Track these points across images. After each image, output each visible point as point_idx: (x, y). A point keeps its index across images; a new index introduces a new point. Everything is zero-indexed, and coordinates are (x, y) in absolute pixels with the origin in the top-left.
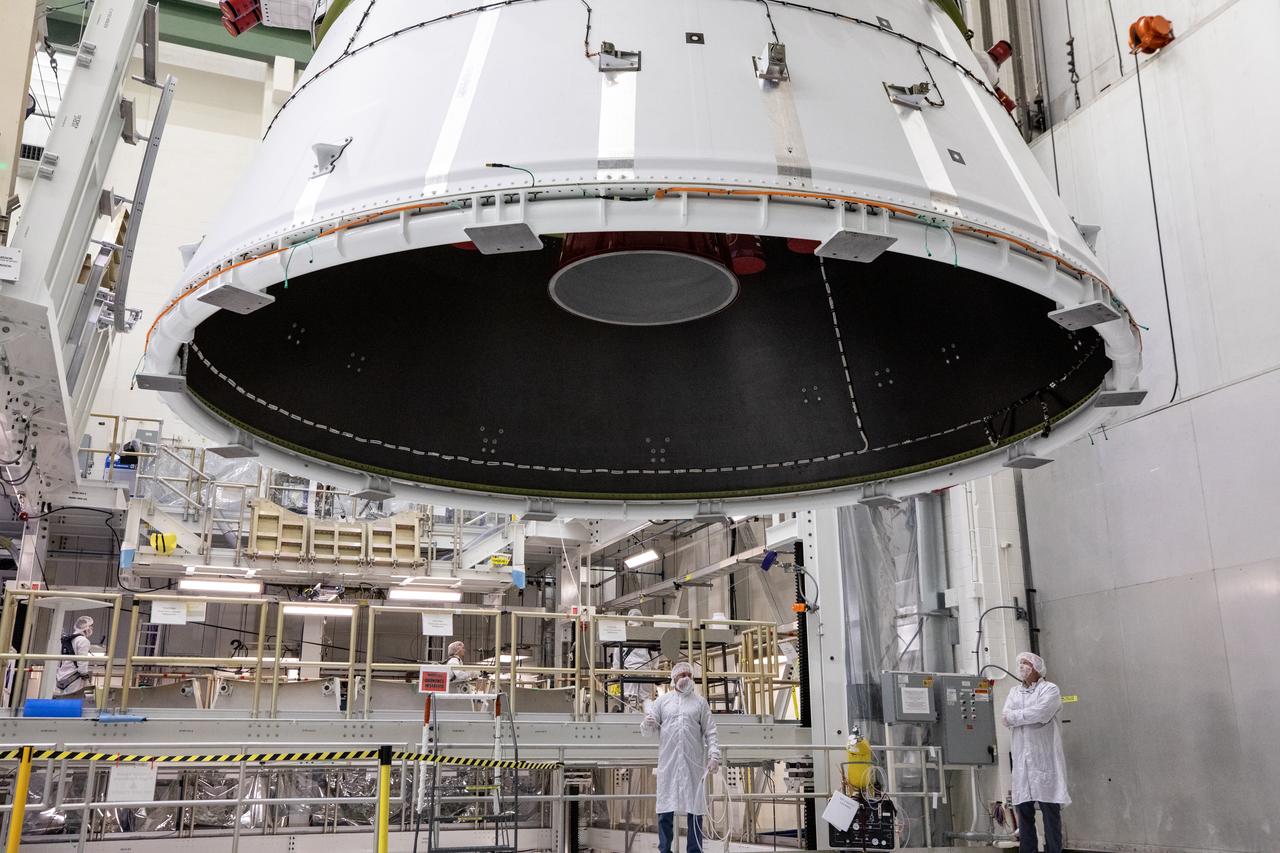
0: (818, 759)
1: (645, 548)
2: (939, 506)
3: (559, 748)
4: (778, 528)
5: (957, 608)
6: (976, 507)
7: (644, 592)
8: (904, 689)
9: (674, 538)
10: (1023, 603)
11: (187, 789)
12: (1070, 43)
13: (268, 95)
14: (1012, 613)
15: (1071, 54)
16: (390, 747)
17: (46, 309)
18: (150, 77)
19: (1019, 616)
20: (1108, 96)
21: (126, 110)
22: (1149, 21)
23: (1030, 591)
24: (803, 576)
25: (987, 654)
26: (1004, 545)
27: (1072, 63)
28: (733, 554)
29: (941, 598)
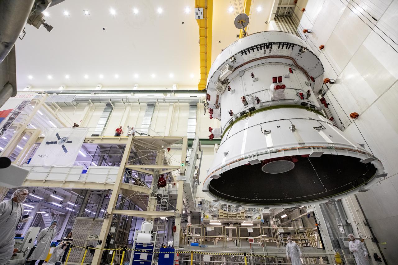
0: (329, 256)
1: (284, 214)
2: (340, 203)
3: (276, 254)
4: (308, 209)
5: (351, 223)
6: (348, 203)
7: (286, 222)
8: (344, 241)
9: (289, 212)
10: (365, 222)
11: (214, 259)
12: (340, 119)
13: (214, 149)
14: (363, 224)
15: (340, 121)
16: (245, 253)
17: (190, 184)
18: (200, 150)
19: (365, 225)
20: (350, 127)
21: (197, 155)
22: (353, 114)
23: (366, 219)
24: (316, 218)
25: (361, 233)
26: (357, 210)
27: (341, 122)
28: (301, 214)
29: (346, 221)
